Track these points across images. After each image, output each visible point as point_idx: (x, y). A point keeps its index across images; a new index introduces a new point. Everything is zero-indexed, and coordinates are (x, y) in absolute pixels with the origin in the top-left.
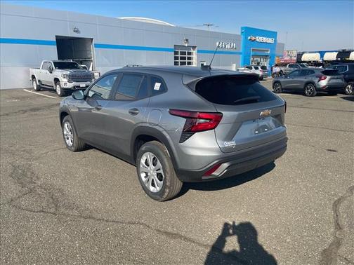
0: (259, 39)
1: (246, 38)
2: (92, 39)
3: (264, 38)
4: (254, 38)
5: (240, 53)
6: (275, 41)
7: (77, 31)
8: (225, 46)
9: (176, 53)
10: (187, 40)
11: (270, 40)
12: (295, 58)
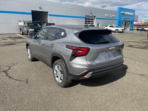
0: (127, 13)
1: (120, 12)
2: (48, 12)
3: (129, 13)
4: (124, 13)
5: (117, 20)
6: (134, 14)
7: (41, 8)
8: (110, 16)
9: (86, 19)
10: (91, 13)
11: (132, 14)
12: (143, 23)
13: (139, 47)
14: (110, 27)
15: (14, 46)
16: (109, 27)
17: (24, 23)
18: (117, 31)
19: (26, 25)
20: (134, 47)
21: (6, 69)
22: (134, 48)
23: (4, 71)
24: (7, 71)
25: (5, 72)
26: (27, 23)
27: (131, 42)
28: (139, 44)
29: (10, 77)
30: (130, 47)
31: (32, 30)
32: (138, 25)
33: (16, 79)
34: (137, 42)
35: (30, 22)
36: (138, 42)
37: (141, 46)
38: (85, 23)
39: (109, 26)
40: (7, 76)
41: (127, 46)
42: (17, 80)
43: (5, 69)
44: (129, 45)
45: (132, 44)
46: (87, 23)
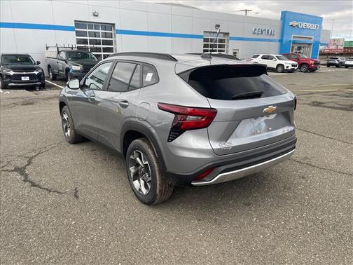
0: (303, 24)
2: (114, 25)
3: (308, 24)
4: (295, 24)
7: (96, 16)
8: (262, 33)
9: (206, 40)
10: (219, 26)
11: (314, 27)
12: (342, 48)
13: (336, 106)
14: (264, 58)
15: (36, 107)
16: (262, 58)
17: (59, 52)
18: (280, 69)
19: (63, 55)
20: (325, 107)
21: (22, 163)
22: (326, 110)
23: (16, 169)
24: (24, 168)
25: (21, 171)
26: (64, 51)
27: (318, 95)
28: (337, 99)
29: (33, 185)
30: (316, 105)
31: (76, 67)
32: (329, 54)
33: (47, 189)
34: (330, 93)
35: (72, 48)
36: (334, 95)
37: (340, 103)
38: (204, 51)
39: (261, 55)
40: (25, 181)
41: (309, 104)
42: (50, 191)
43: (19, 165)
44: (314, 102)
45: (319, 98)
46: (207, 51)
